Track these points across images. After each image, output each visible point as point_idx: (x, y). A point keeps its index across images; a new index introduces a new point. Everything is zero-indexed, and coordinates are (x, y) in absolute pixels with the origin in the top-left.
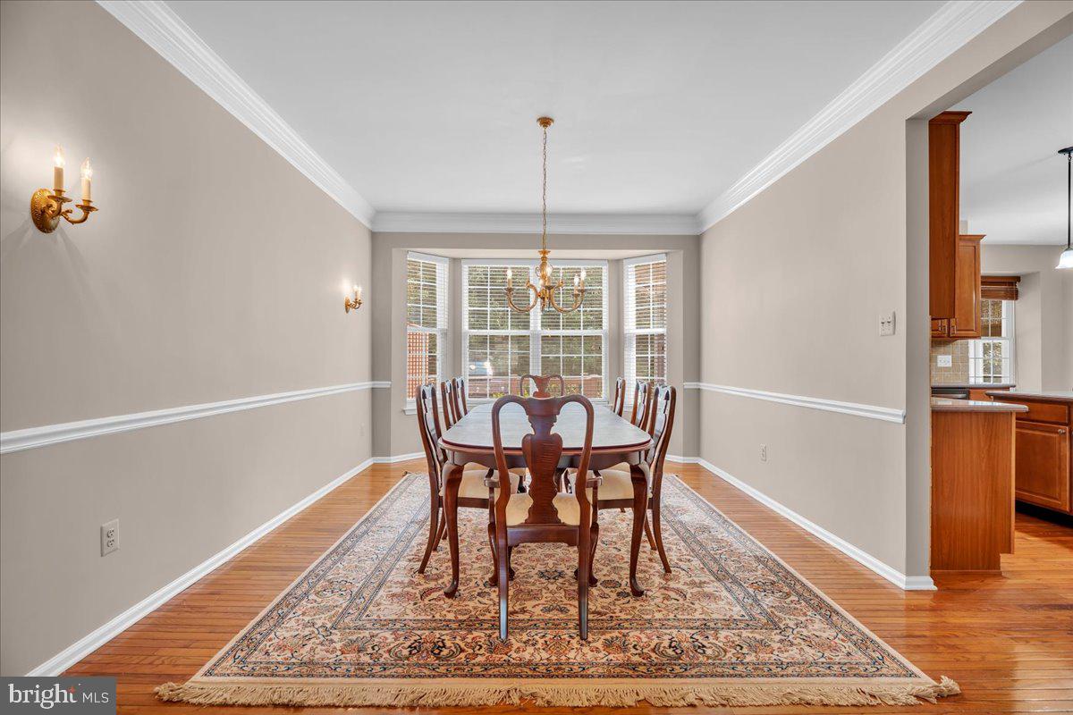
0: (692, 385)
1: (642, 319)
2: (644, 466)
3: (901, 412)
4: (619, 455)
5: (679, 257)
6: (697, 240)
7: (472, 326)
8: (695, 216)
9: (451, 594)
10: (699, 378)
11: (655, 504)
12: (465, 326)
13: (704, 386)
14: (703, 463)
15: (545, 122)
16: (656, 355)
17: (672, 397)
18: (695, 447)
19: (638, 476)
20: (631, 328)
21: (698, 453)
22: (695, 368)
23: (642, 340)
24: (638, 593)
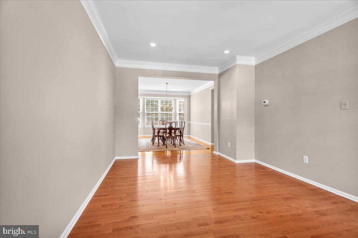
0: (188, 122)
1: (180, 110)
2: (181, 131)
3: (211, 124)
4: (178, 129)
5: (187, 99)
6: (190, 96)
7: (147, 111)
8: (189, 92)
9: (158, 146)
10: (190, 121)
11: (182, 136)
12: (146, 111)
13: (191, 122)
14: (191, 136)
15: (167, 84)
16: (182, 117)
17: (184, 122)
18: (189, 133)
19: (181, 132)
20: (178, 112)
21: (190, 135)
22: (189, 119)
23: (180, 114)
24: (180, 145)
